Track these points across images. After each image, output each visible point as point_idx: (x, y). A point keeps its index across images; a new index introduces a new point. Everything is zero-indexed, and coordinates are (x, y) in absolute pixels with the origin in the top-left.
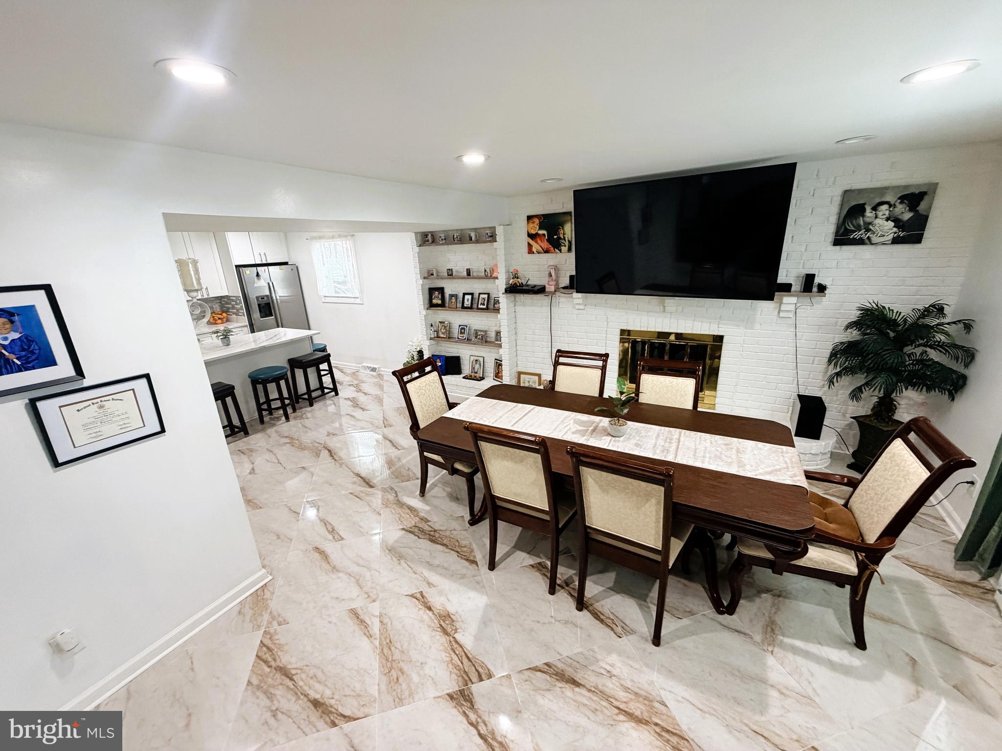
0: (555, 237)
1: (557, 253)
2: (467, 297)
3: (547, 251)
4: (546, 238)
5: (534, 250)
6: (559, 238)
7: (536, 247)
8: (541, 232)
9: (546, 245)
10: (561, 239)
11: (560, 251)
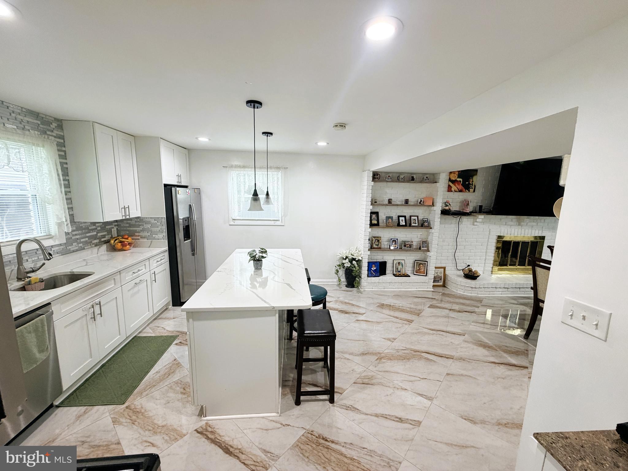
0: (467, 183)
1: (466, 192)
2: (401, 218)
3: (461, 191)
4: (462, 183)
5: (453, 189)
6: (469, 184)
7: (454, 188)
8: (458, 179)
9: (460, 187)
10: (470, 184)
11: (469, 191)
